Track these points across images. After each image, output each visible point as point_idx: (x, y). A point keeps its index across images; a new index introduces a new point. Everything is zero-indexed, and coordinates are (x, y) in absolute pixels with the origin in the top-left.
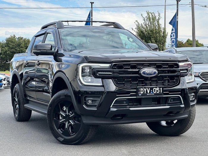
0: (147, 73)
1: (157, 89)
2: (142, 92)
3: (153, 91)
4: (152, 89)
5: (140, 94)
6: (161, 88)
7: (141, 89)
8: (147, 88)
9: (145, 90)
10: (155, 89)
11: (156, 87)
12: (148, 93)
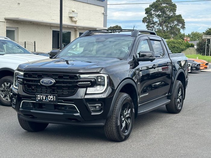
0: (44, 82)
1: (52, 97)
2: (39, 98)
3: (48, 98)
4: (47, 96)
5: (38, 99)
6: (55, 97)
7: (38, 95)
8: (43, 95)
9: (42, 97)
10: (49, 97)
11: (51, 96)
12: (44, 99)
